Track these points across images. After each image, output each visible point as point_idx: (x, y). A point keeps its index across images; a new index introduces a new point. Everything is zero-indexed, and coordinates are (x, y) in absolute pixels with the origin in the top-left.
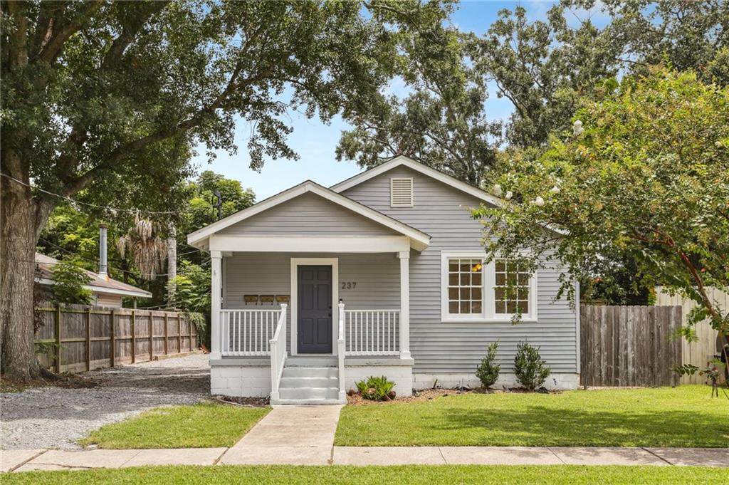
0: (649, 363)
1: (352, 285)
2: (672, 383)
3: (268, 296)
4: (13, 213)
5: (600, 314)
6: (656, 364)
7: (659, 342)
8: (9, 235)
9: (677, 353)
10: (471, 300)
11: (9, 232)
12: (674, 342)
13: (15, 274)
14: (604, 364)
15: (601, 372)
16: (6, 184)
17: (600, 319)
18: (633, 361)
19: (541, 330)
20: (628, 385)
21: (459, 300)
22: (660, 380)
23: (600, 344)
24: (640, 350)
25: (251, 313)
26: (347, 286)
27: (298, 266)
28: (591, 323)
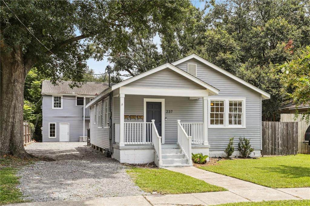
0: (287, 145)
1: (171, 111)
2: (295, 154)
3: (134, 116)
4: (16, 71)
5: (269, 125)
6: (289, 146)
7: (290, 136)
8: (14, 83)
9: (296, 141)
10: (219, 119)
11: (14, 81)
12: (295, 137)
13: (17, 103)
14: (270, 146)
15: (269, 149)
16: (14, 56)
17: (269, 127)
18: (281, 145)
19: (247, 132)
20: (279, 155)
21: (215, 119)
22: (290, 152)
23: (269, 137)
24: (283, 140)
25: (128, 124)
26: (169, 112)
27: (147, 102)
28: (265, 129)
